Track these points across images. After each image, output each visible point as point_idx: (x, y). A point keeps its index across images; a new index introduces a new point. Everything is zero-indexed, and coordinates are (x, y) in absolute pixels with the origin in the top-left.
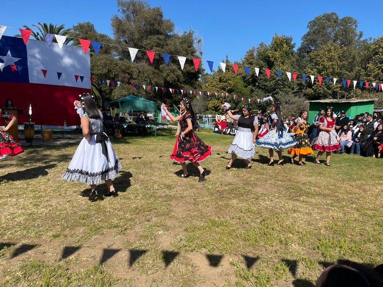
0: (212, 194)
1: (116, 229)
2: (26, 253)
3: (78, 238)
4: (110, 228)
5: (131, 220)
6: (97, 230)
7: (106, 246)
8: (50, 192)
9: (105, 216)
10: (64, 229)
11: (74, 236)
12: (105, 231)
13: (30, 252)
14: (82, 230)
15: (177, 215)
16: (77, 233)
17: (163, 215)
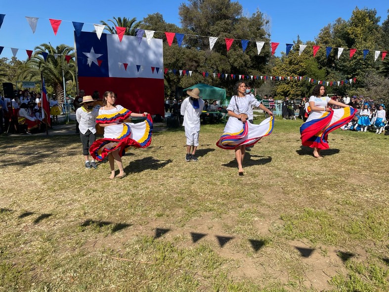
1: (212, 212)
3: (179, 218)
4: (206, 211)
5: (223, 204)
6: (195, 212)
7: (206, 227)
9: (198, 199)
11: (175, 216)
12: (202, 214)
14: (180, 211)
15: (268, 203)
16: (177, 213)
17: (254, 202)
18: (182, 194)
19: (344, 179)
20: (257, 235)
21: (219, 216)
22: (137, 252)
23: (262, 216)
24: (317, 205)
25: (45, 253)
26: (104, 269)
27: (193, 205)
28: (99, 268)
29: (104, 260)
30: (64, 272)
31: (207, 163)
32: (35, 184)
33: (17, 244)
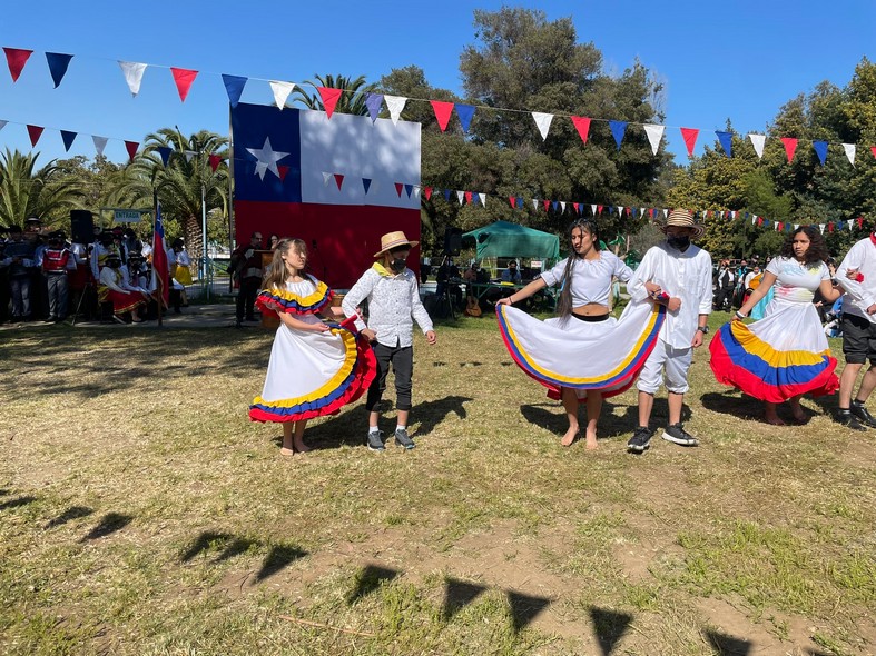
1: (516, 520)
3: (440, 530)
4: (503, 517)
6: (476, 517)
7: (501, 556)
9: (485, 488)
11: (430, 525)
12: (492, 522)
14: (443, 512)
15: (649, 504)
16: (435, 518)
17: (615, 500)
18: (449, 472)
19: (832, 454)
20: (619, 580)
21: (532, 528)
22: (337, 608)
23: (634, 534)
24: (766, 514)
25: (130, 597)
26: (261, 643)
27: (474, 501)
28: (249, 638)
29: (261, 620)
30: (168, 645)
31: (509, 401)
32: (125, 437)
33: (70, 573)
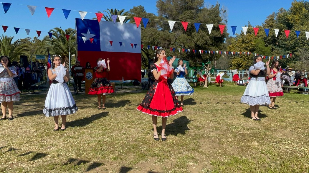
0: (235, 137)
1: (157, 157)
2: (95, 169)
3: (130, 161)
4: (153, 156)
5: (168, 151)
6: (144, 156)
7: (149, 170)
8: (112, 127)
9: (149, 146)
10: (120, 154)
11: (127, 159)
12: (148, 158)
13: (97, 168)
14: (133, 155)
15: (204, 151)
17: (193, 150)
19: (272, 133)
